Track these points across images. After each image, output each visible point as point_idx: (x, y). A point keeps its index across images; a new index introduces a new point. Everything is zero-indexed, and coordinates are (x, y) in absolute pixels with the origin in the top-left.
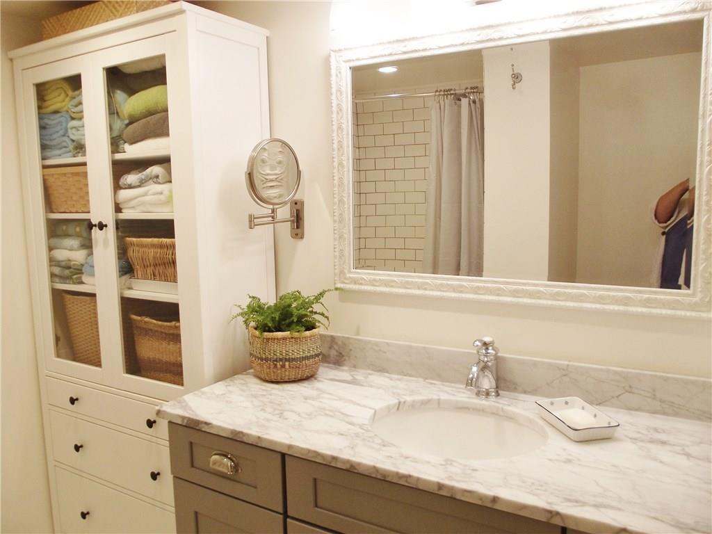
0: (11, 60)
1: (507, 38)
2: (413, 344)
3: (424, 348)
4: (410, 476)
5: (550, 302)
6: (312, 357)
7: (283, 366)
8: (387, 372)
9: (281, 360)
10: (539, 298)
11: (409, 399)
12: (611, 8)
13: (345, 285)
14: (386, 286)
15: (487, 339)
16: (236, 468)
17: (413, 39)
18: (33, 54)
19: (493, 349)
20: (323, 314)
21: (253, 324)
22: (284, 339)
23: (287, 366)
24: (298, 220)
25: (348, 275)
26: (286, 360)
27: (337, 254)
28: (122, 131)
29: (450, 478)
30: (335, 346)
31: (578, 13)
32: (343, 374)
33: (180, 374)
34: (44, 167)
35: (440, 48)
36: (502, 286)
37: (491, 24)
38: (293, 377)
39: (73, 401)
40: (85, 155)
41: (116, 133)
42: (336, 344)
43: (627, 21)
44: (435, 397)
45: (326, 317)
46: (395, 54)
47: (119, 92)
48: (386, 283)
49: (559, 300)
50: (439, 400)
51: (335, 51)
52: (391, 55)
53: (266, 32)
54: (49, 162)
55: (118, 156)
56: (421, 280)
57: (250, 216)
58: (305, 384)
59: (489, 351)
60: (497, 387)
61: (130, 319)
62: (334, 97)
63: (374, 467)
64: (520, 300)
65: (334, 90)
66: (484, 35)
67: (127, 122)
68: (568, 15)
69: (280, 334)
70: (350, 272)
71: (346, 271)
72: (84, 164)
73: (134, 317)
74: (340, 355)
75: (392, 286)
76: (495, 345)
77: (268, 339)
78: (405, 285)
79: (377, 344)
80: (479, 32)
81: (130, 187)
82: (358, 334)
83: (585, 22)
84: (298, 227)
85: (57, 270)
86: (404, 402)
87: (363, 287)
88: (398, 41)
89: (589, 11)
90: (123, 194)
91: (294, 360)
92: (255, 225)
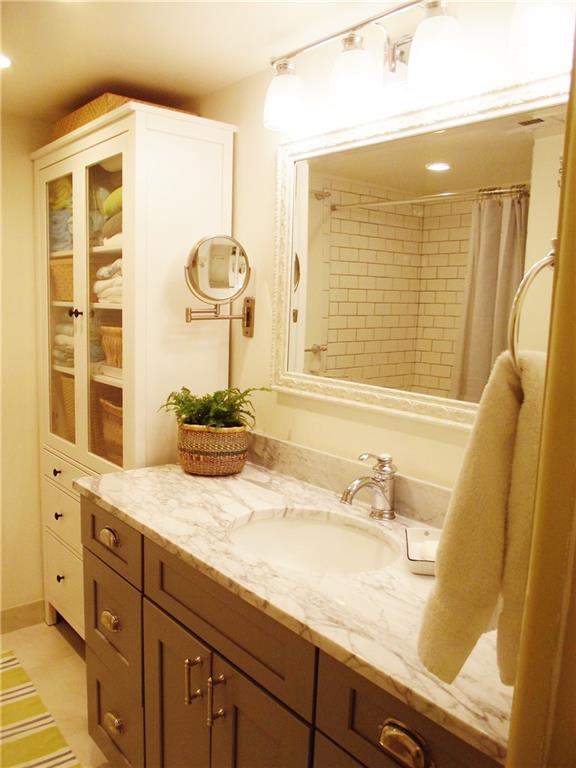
0: (33, 161)
1: (427, 125)
2: (330, 455)
3: (338, 459)
4: (212, 569)
5: (449, 423)
6: (229, 454)
7: (198, 459)
8: (307, 481)
9: (196, 452)
10: (440, 416)
11: (298, 507)
12: (527, 84)
13: (279, 387)
15: (385, 456)
16: (117, 543)
17: (345, 129)
18: (48, 153)
19: (390, 467)
20: (248, 413)
21: (184, 416)
22: (201, 432)
23: (202, 459)
24: (248, 317)
25: (282, 377)
26: (201, 453)
27: (274, 354)
28: (102, 225)
29: (244, 578)
30: (268, 449)
31: (495, 92)
32: (263, 477)
33: (121, 454)
34: (52, 258)
36: (408, 400)
38: (208, 472)
39: (56, 473)
40: (72, 248)
41: (96, 229)
42: (269, 446)
43: (543, 98)
44: (326, 510)
45: (253, 417)
47: (102, 189)
49: (459, 421)
50: (328, 513)
51: (282, 145)
53: (233, 128)
54: (55, 254)
55: (97, 249)
56: (339, 387)
57: (187, 310)
58: (219, 481)
59: (385, 469)
60: (393, 509)
61: (99, 402)
62: (278, 193)
63: (191, 556)
64: (423, 417)
65: (279, 186)
66: (408, 122)
67: (106, 217)
68: (483, 95)
69: (197, 427)
70: (284, 374)
71: (280, 372)
72: (71, 257)
73: (102, 400)
74: (271, 458)
75: (315, 391)
76: (393, 463)
77: (187, 431)
79: (300, 451)
81: (104, 279)
82: (289, 439)
83: (501, 103)
84: (248, 326)
85: (56, 353)
86: (292, 510)
87: (292, 391)
88: (333, 132)
89: (505, 89)
90: (99, 285)
91: (208, 454)
92: (192, 319)
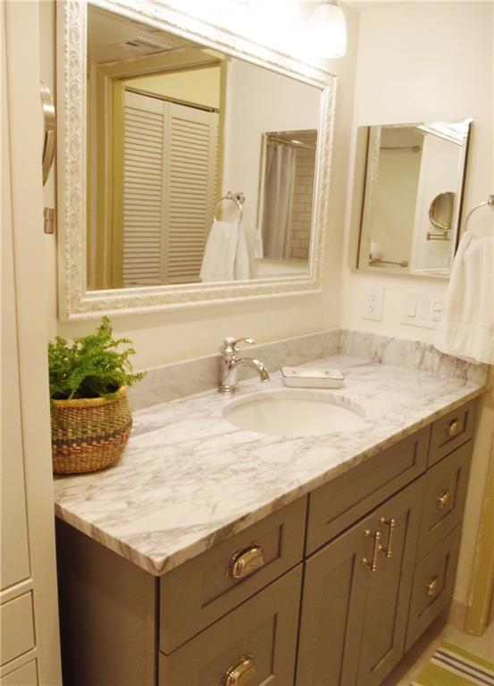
13: (82, 314)
14: (129, 306)
25: (83, 300)
27: (69, 272)
35: (189, 31)
37: (229, 29)
46: (145, 15)
48: (130, 303)
52: (140, 13)
70: (84, 296)
71: (80, 295)
78: (148, 302)
80: (221, 33)
